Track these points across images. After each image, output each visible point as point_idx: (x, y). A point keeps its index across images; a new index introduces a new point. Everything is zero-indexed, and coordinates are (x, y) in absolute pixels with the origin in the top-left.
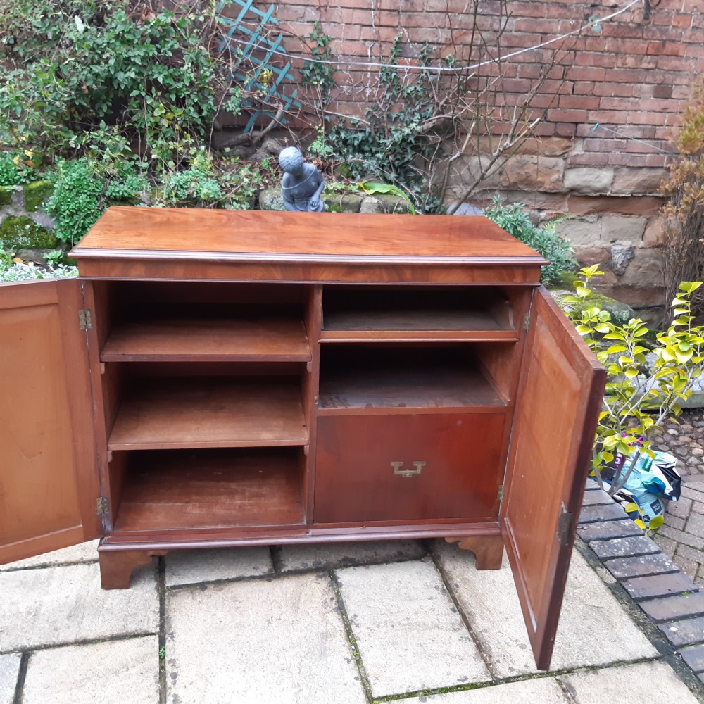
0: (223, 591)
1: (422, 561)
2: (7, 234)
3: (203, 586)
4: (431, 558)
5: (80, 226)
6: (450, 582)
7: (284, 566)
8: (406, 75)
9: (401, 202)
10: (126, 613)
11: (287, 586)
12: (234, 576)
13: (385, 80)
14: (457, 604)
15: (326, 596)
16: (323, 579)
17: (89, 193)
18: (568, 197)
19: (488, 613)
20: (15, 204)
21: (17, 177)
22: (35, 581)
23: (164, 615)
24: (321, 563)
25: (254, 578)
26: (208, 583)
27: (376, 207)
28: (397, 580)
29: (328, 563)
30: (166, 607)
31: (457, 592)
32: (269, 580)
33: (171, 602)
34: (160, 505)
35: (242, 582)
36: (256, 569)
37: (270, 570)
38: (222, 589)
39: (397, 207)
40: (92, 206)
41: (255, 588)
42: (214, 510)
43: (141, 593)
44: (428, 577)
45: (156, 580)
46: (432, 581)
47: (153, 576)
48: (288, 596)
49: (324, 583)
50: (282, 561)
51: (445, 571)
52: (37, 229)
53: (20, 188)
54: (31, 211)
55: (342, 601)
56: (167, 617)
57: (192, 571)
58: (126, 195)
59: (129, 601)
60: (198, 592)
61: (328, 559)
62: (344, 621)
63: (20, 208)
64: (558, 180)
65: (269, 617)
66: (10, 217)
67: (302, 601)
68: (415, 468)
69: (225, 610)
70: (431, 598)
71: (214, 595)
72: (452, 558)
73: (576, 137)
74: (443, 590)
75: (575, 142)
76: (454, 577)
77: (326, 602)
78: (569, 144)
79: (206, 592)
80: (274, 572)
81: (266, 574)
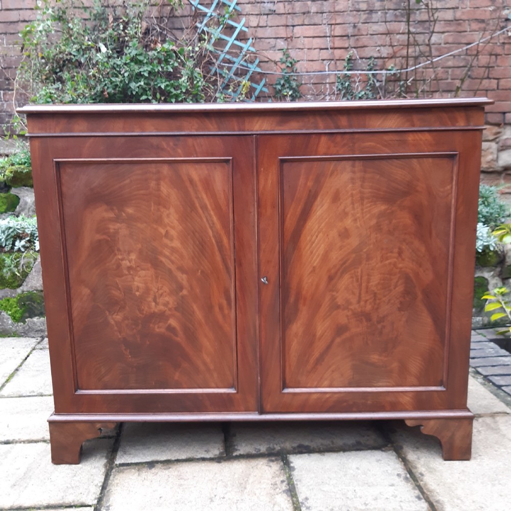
0: (170, 469)
1: (382, 451)
3: (151, 464)
4: (393, 448)
6: (414, 471)
7: (237, 450)
8: (357, 84)
10: (69, 485)
11: (236, 468)
12: (184, 457)
13: (341, 88)
14: (422, 492)
15: (277, 479)
16: (275, 463)
18: (503, 175)
19: (459, 501)
23: (106, 489)
24: (274, 449)
25: (204, 459)
26: (158, 462)
28: (354, 467)
29: (282, 449)
30: (110, 482)
31: (422, 481)
32: (219, 462)
33: (116, 477)
35: (191, 463)
36: (207, 451)
37: (221, 453)
41: (203, 468)
43: (89, 469)
44: (389, 465)
45: (107, 457)
46: (394, 469)
47: (105, 455)
48: (236, 476)
49: (276, 467)
50: (235, 446)
51: (408, 461)
55: (293, 484)
56: (109, 490)
57: (144, 452)
59: (75, 476)
60: (145, 470)
61: (282, 445)
62: (294, 503)
64: (492, 160)
65: (213, 496)
67: (250, 481)
69: (168, 487)
70: (392, 485)
71: (160, 473)
72: (415, 449)
73: (506, 124)
74: (406, 478)
75: (505, 129)
76: (419, 466)
77: (276, 484)
78: (499, 130)
79: (153, 470)
80: (225, 455)
81: (217, 456)
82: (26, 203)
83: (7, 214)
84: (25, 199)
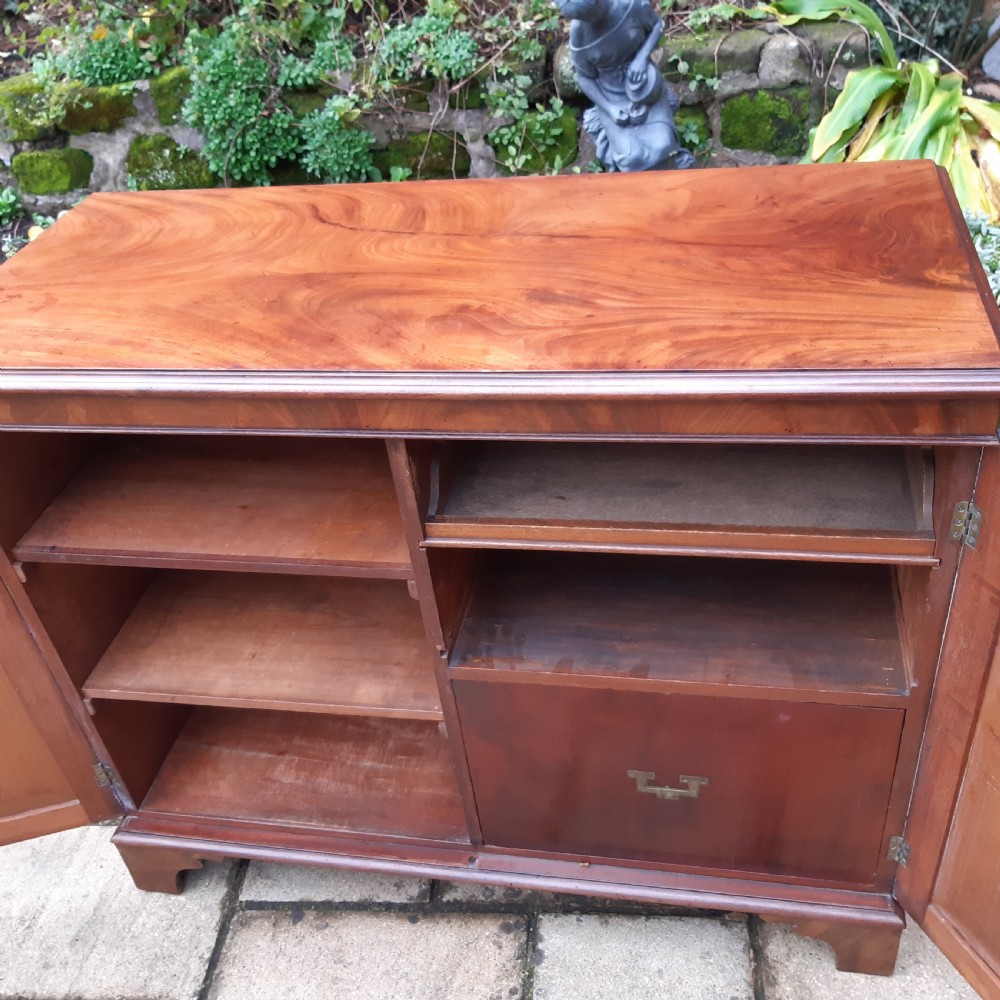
0: (327, 931)
1: (723, 923)
2: (139, 167)
3: (298, 911)
5: (239, 147)
7: (451, 887)
9: (852, 41)
10: (159, 952)
12: (355, 898)
15: (504, 983)
16: (512, 936)
17: (244, 87)
20: (142, 114)
21: (140, 65)
22: (52, 852)
23: (215, 968)
24: (520, 892)
25: (388, 907)
26: (309, 905)
27: (793, 57)
28: (655, 965)
29: (535, 895)
30: (224, 950)
32: (414, 920)
33: (236, 938)
34: (235, 752)
35: (364, 915)
36: (398, 886)
37: (422, 895)
38: (327, 925)
39: (843, 53)
40: (251, 110)
41: (382, 936)
42: (319, 780)
43: (196, 908)
44: (723, 970)
45: (228, 882)
46: (729, 985)
48: (434, 967)
49: (511, 945)
52: (181, 156)
53: (143, 85)
54: (167, 124)
56: (219, 974)
58: (310, 81)
59: (171, 926)
60: (285, 923)
63: (151, 120)
66: (139, 139)
67: (456, 985)
68: (685, 787)
69: (314, 982)
71: (309, 940)
76: (782, 978)
79: (300, 929)
80: (428, 901)
81: (412, 902)
82: (106, 167)
83: (75, 194)
84: (102, 157)
